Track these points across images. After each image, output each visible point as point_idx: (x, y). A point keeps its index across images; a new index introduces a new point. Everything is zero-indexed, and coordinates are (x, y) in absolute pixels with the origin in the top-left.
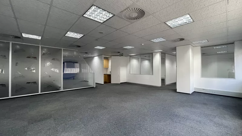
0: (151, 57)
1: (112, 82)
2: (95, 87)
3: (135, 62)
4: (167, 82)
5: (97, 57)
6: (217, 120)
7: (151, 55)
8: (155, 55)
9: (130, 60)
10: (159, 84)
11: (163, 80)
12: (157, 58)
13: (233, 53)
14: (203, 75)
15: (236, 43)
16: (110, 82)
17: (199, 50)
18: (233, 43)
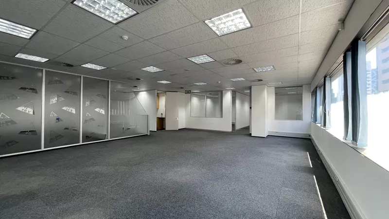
0: (220, 95)
1: (167, 129)
2: (149, 134)
3: (195, 101)
4: (238, 127)
5: (145, 92)
6: (290, 153)
7: (219, 93)
8: (225, 93)
9: (191, 98)
10: (230, 129)
11: (233, 125)
12: (228, 97)
13: (302, 94)
14: (276, 118)
15: (304, 86)
16: (164, 129)
17: (273, 90)
18: (302, 86)
